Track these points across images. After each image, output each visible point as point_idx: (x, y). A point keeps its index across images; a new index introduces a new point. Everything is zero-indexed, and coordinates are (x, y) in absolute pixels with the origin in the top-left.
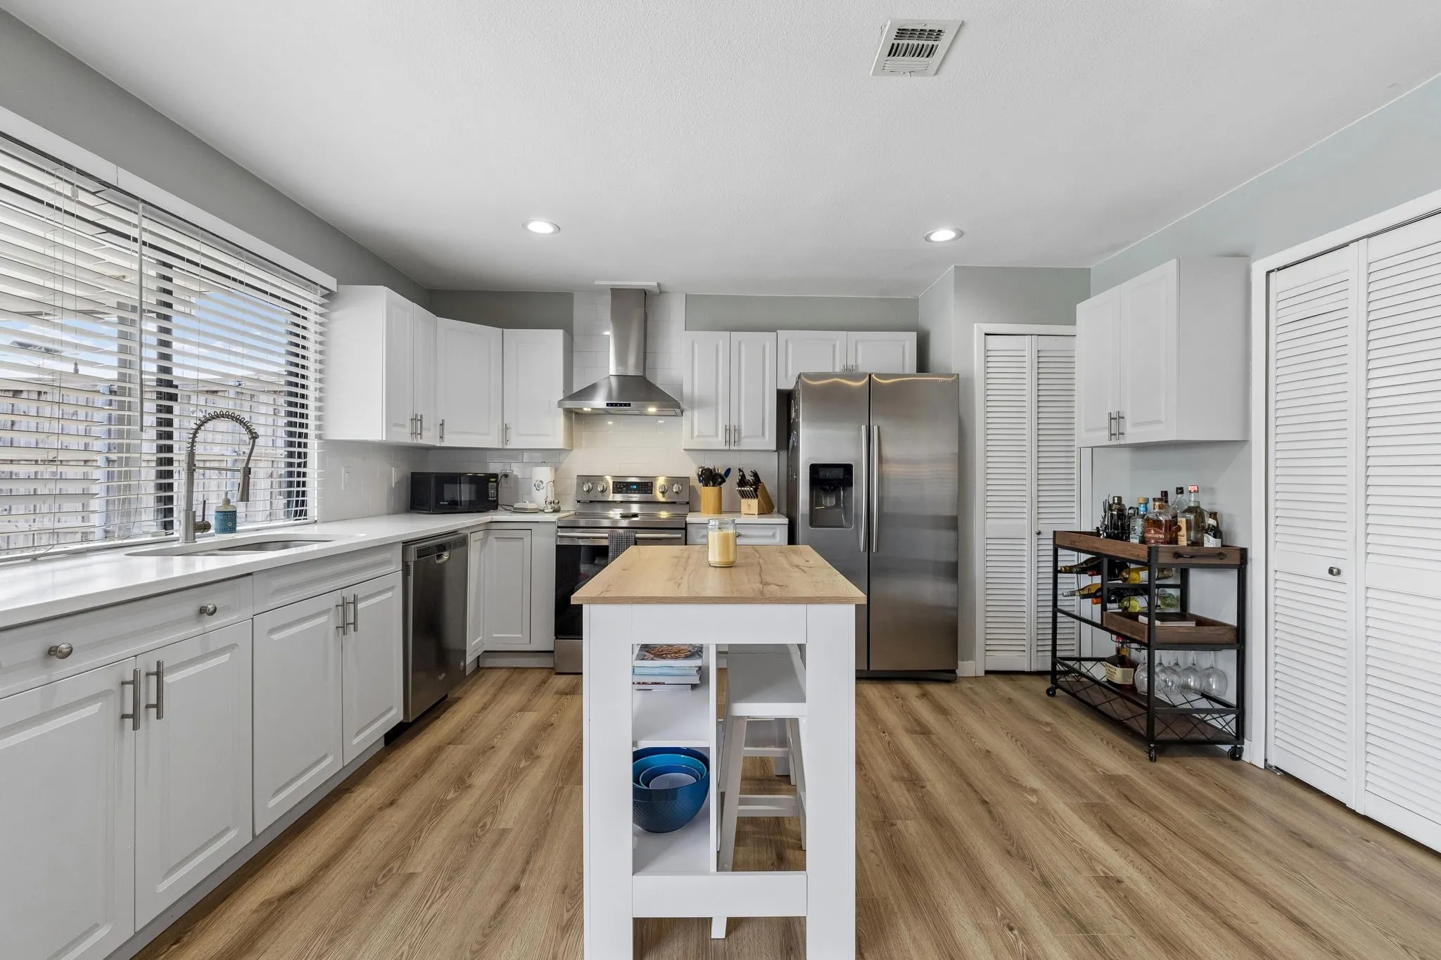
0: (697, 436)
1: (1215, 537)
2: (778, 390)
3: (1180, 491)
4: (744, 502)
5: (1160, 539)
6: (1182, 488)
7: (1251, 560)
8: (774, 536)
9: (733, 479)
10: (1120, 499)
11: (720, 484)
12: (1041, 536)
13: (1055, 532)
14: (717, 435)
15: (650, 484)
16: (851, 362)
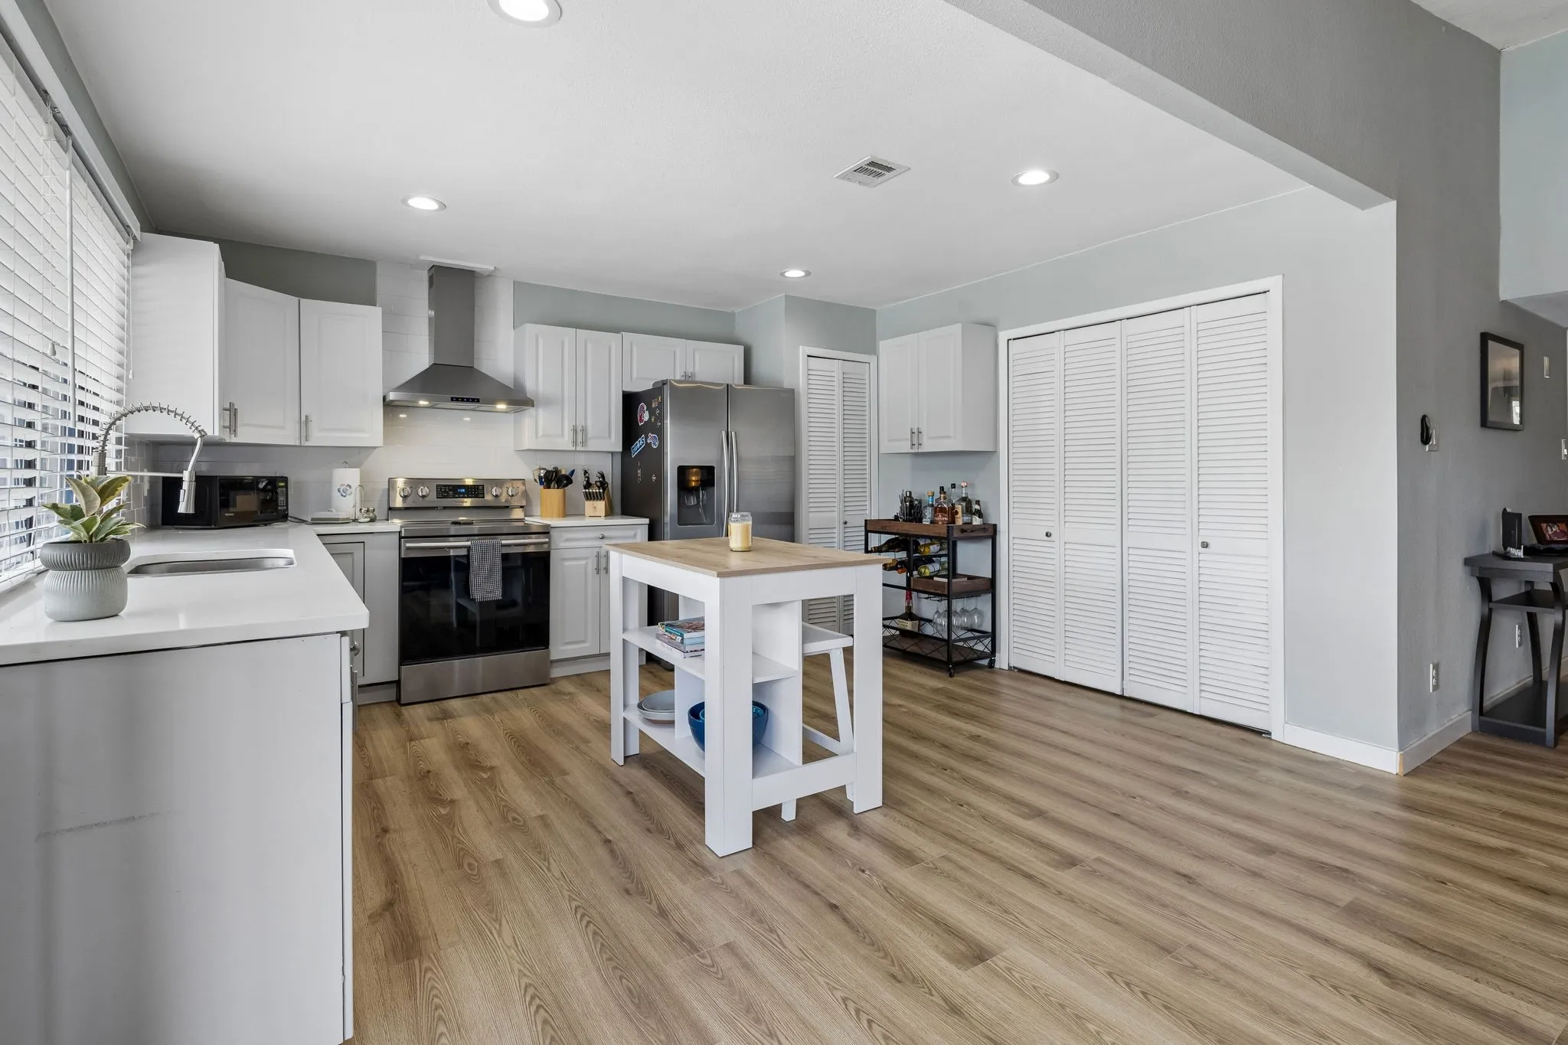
0: (542, 436)
1: (979, 517)
2: (623, 392)
3: (953, 486)
4: (589, 504)
5: (945, 521)
6: (954, 485)
7: (1000, 531)
8: (635, 535)
9: (579, 479)
10: (910, 492)
11: (566, 485)
12: (846, 526)
13: (866, 521)
14: (562, 435)
15: (481, 488)
16: (690, 370)
